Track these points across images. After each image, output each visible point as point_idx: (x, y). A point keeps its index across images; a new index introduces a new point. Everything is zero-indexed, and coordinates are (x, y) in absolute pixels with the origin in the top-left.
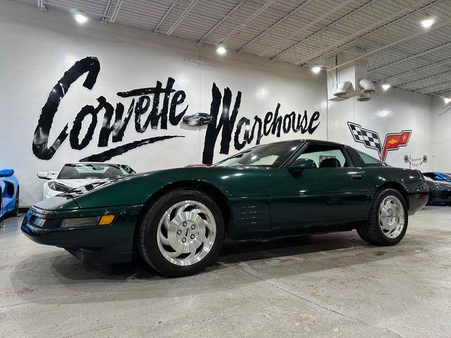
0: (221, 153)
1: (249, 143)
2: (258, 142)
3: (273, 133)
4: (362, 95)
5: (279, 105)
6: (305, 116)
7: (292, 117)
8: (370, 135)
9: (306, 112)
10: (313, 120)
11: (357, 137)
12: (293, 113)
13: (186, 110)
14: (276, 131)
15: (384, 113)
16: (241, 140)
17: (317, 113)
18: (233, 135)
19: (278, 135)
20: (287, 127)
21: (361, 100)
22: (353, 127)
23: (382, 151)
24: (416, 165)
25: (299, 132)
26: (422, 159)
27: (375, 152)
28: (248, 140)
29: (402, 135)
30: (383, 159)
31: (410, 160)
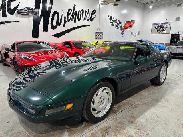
0: (43, 31)
1: (59, 25)
2: (64, 26)
3: (72, 20)
4: (115, 3)
5: (75, 5)
6: (89, 12)
7: (82, 12)
8: (118, 22)
9: (89, 9)
10: (92, 14)
11: (112, 23)
12: (83, 10)
13: (18, 5)
14: (74, 19)
15: (125, 12)
16: (55, 24)
17: (94, 10)
18: (50, 21)
19: (75, 22)
20: (79, 17)
21: (114, 5)
22: (111, 18)
23: (123, 30)
24: (135, 36)
25: (86, 20)
26: (138, 33)
27: (120, 30)
28: (59, 24)
29: (131, 23)
30: (122, 33)
31: (133, 34)
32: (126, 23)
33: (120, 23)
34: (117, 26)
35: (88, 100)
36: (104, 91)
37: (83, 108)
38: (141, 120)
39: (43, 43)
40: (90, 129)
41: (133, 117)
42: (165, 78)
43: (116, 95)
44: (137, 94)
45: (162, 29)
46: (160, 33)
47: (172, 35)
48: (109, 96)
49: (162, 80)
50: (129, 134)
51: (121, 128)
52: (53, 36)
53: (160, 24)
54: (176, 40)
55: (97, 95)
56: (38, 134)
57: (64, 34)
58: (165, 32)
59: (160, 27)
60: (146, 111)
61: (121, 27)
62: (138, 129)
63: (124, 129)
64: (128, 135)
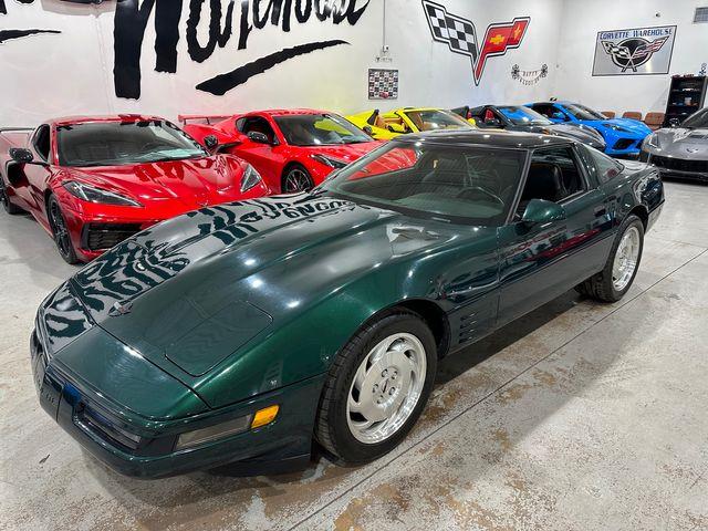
0: (159, 68)
1: (222, 45)
2: (242, 45)
3: (275, 22)
8: (460, 27)
11: (437, 31)
14: (281, 18)
16: (203, 38)
18: (183, 27)
19: (286, 28)
20: (303, 9)
22: (431, 11)
23: (478, 57)
25: (330, 20)
27: (467, 60)
28: (218, 37)
29: (514, 28)
30: (478, 73)
31: (521, 74)
32: (492, 32)
33: (469, 29)
34: (454, 43)
35: (334, 388)
36: (397, 348)
37: (318, 416)
38: (533, 448)
39: (158, 123)
40: (341, 487)
41: (501, 436)
42: (630, 275)
43: (441, 356)
44: (521, 341)
45: (638, 53)
46: (630, 71)
47: (677, 82)
48: (416, 361)
49: (620, 284)
50: (483, 507)
51: (455, 482)
52: (199, 87)
53: (631, 35)
54: (688, 101)
55: (369, 365)
56: (154, 509)
57: (244, 80)
58: (648, 66)
59: (631, 46)
60: (552, 412)
61: (472, 47)
62: (519, 485)
63: (468, 486)
64: (479, 509)
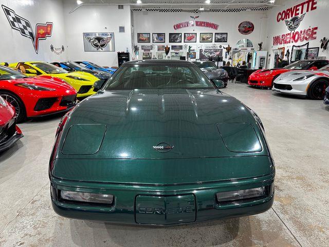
8: (23, 22)
24: (58, 54)
26: (61, 49)
31: (54, 49)
34: (23, 31)
46: (100, 50)
59: (99, 39)
